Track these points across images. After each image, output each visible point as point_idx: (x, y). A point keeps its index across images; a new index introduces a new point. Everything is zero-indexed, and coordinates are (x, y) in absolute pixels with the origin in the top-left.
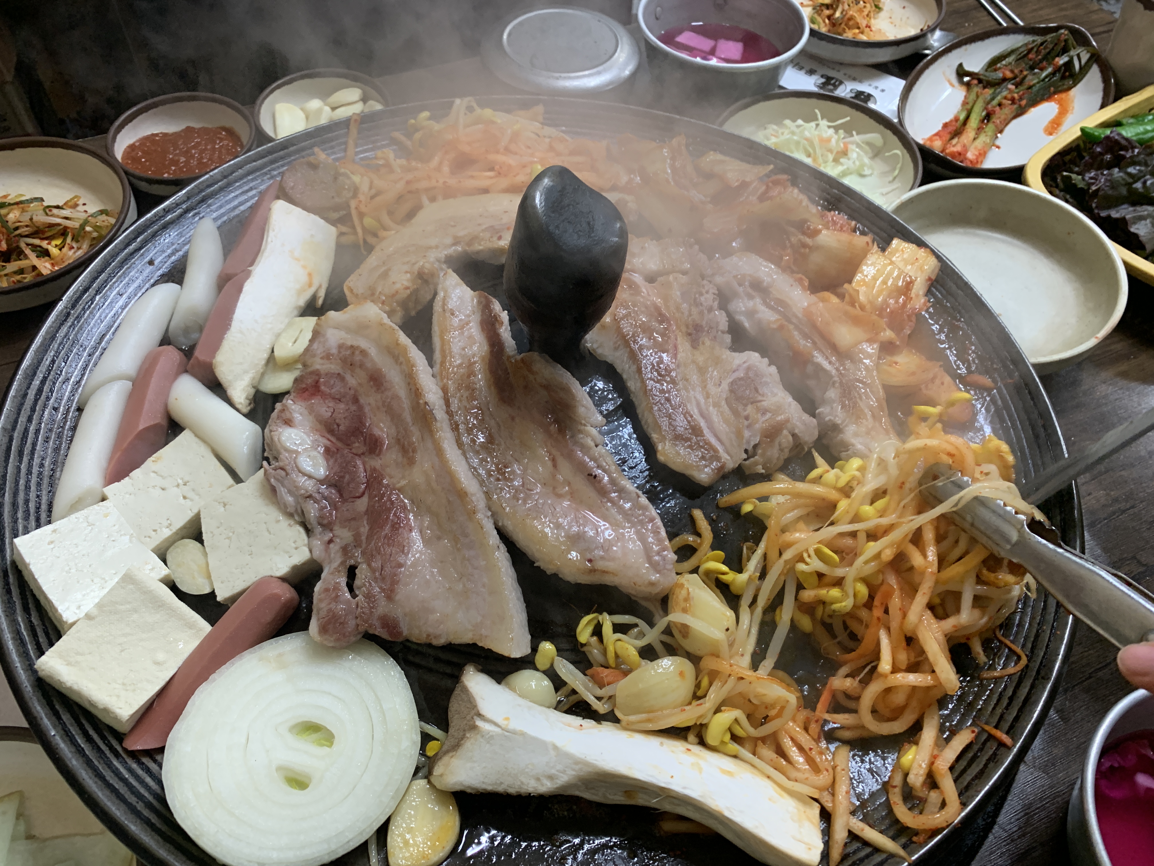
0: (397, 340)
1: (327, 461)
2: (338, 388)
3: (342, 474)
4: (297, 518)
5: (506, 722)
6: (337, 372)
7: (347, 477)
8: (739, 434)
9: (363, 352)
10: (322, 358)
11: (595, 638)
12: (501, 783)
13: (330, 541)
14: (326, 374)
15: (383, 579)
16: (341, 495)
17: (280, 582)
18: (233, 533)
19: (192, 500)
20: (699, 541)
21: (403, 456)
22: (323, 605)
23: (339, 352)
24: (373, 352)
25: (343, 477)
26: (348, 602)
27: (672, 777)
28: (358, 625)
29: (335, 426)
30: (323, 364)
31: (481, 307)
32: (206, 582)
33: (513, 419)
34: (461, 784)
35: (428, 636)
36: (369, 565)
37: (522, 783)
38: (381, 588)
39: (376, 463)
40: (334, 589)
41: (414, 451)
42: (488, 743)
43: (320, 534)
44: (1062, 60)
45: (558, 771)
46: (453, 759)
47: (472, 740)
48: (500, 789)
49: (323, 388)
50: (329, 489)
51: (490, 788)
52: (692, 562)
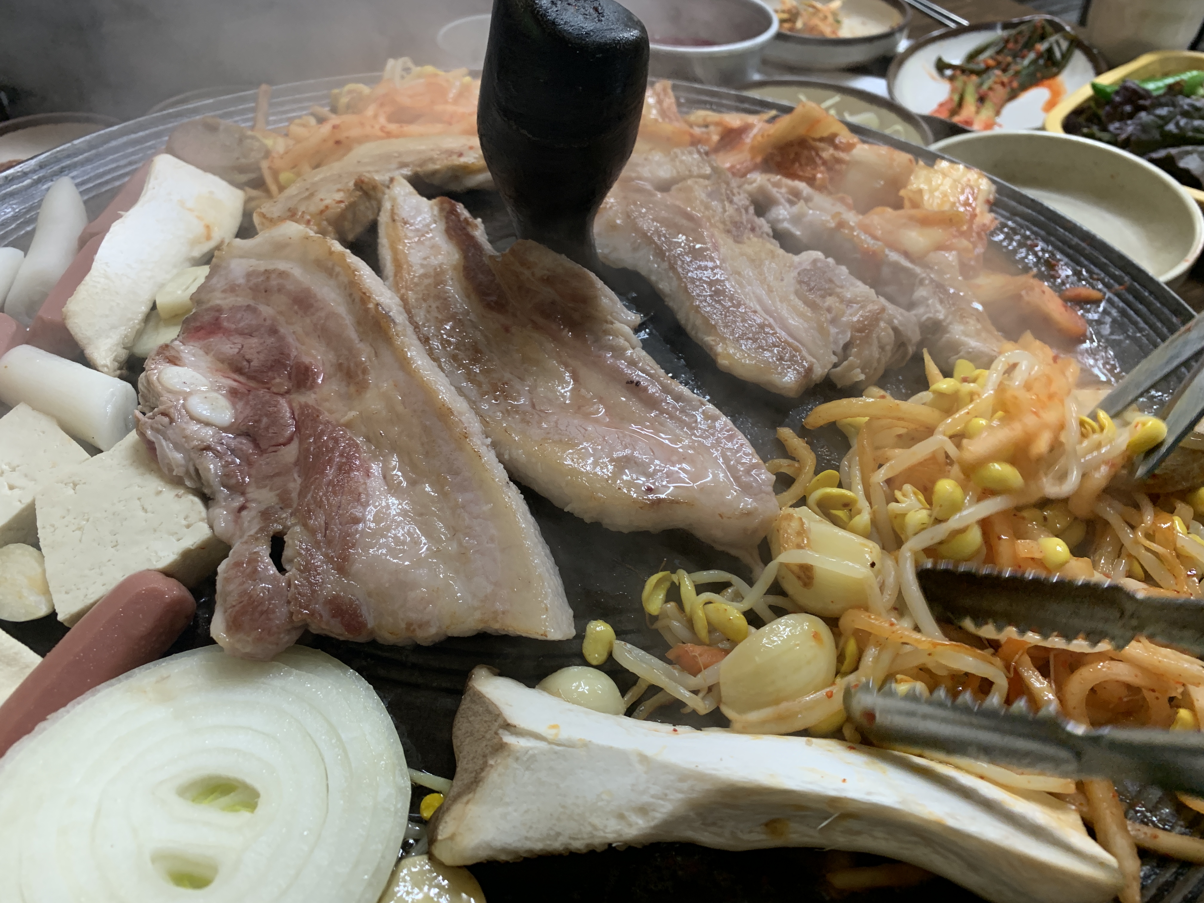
0: (330, 248)
1: (234, 405)
2: (248, 320)
3: (257, 418)
4: (188, 483)
5: (553, 731)
6: (246, 304)
7: (265, 420)
8: (822, 330)
9: (282, 274)
10: (224, 291)
11: (671, 605)
12: (558, 834)
13: (242, 508)
14: (231, 309)
15: (329, 543)
16: (257, 445)
17: (161, 576)
18: (88, 520)
19: (21, 488)
20: (797, 465)
21: (348, 384)
22: (232, 587)
23: (248, 281)
24: (297, 272)
25: (258, 421)
26: (272, 580)
27: (844, 780)
28: (291, 614)
29: (245, 363)
30: (225, 299)
31: (445, 213)
32: (42, 599)
33: (507, 330)
34: (489, 846)
35: (409, 625)
36: (305, 525)
37: (595, 827)
38: (326, 555)
39: (309, 398)
40: (248, 563)
41: (365, 371)
42: (528, 768)
43: (225, 500)
44: (1042, 47)
45: (653, 796)
46: (470, 806)
47: (500, 769)
48: (557, 845)
49: (225, 324)
50: (238, 439)
51: (538, 846)
52: (795, 491)
